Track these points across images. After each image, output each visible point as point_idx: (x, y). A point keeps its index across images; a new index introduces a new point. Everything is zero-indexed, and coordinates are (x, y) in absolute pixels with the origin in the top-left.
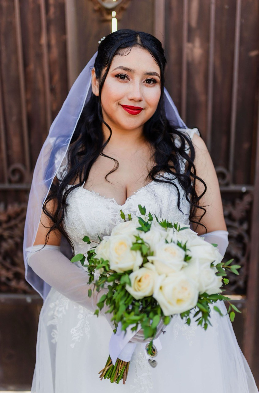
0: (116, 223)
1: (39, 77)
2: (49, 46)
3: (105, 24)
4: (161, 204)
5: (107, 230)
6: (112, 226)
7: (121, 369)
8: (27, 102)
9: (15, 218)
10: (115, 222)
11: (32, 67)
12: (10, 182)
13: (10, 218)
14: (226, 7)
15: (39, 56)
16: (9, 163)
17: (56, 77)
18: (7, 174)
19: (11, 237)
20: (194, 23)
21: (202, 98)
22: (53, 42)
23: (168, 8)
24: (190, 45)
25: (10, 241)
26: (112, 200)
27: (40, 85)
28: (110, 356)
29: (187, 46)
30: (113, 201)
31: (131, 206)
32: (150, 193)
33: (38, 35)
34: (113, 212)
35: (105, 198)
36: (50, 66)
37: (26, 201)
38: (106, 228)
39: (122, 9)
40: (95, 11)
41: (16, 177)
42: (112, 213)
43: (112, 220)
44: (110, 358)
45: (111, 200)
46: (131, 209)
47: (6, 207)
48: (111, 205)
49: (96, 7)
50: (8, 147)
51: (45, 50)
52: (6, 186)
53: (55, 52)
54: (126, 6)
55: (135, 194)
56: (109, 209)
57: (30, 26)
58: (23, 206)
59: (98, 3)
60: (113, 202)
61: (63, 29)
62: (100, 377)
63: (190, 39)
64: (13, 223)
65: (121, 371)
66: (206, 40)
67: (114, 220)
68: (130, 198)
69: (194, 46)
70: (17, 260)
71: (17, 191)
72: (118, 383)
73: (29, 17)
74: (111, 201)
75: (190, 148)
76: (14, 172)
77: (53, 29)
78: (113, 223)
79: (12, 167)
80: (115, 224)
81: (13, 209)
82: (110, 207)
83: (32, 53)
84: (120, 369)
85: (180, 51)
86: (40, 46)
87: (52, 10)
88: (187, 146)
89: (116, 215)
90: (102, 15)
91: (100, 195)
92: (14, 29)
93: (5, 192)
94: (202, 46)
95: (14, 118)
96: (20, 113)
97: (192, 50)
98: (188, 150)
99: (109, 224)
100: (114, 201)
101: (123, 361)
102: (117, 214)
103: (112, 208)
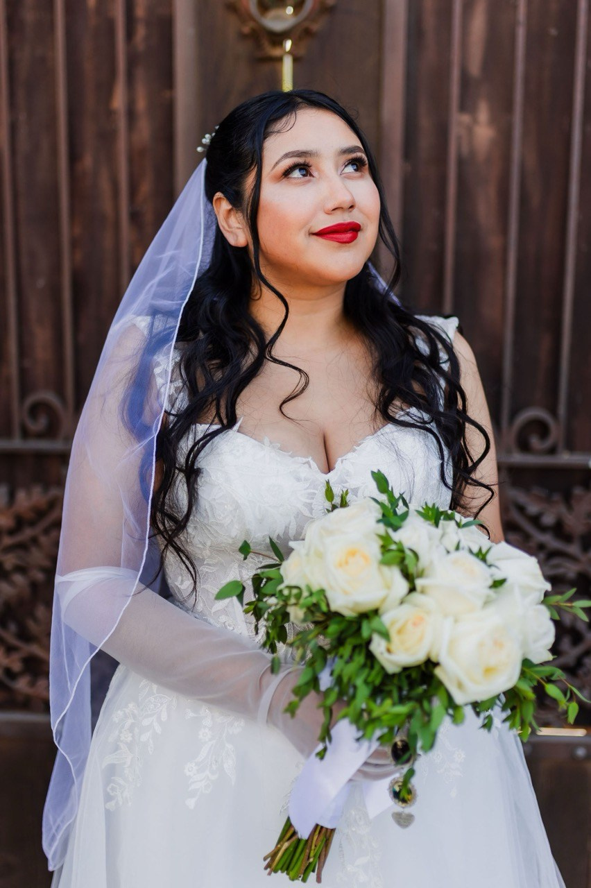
0: (312, 514)
1: (105, 185)
2: (131, 114)
3: (265, 68)
4: (410, 475)
5: (290, 527)
6: (303, 521)
7: (316, 846)
8: (74, 244)
9: (32, 523)
10: (311, 510)
11: (88, 161)
12: (26, 434)
13: (20, 523)
14: (553, 32)
15: (107, 137)
16: (26, 388)
17: (146, 187)
18: (18, 414)
19: (21, 569)
20: (475, 68)
21: (493, 242)
22: (141, 104)
23: (415, 32)
24: (466, 118)
25: (19, 579)
26: (307, 460)
27: (107, 206)
28: (289, 819)
29: (459, 120)
30: (308, 463)
31: (347, 476)
32: (387, 450)
33: (106, 90)
34: (307, 488)
35: (292, 456)
36: (131, 160)
37: (61, 483)
38: (289, 524)
39: (307, 33)
40: (243, 37)
41: (41, 423)
42: (305, 489)
43: (306, 505)
44: (289, 824)
45: (305, 460)
46: (346, 482)
47: (12, 496)
48: (304, 472)
49: (246, 30)
50: (23, 351)
51: (122, 124)
52: (17, 443)
53: (145, 130)
54: (315, 27)
55: (354, 451)
56: (298, 480)
57: (89, 67)
58: (54, 492)
59: (252, 18)
60: (310, 466)
61: (167, 77)
62: (266, 868)
63: (466, 105)
64: (28, 533)
65: (316, 850)
66: (503, 107)
67: (310, 507)
68: (344, 458)
69: (475, 121)
70: (32, 626)
71: (40, 456)
72: (304, 880)
73: (87, 47)
74: (304, 464)
75: (449, 359)
76: (35, 410)
77: (140, 73)
78: (307, 513)
79: (31, 399)
80: (311, 516)
81: (26, 500)
82: (302, 475)
83: (89, 130)
84: (313, 847)
85: (442, 131)
86: (110, 113)
87: (141, 32)
88: (443, 356)
89: (315, 494)
90: (258, 45)
91: (280, 449)
92: (51, 72)
93: (12, 458)
94: (493, 120)
95: (41, 283)
96: (56, 269)
97: (470, 130)
98: (445, 362)
99: (298, 515)
100: (312, 462)
101: (322, 827)
102: (316, 492)
103: (306, 480)
